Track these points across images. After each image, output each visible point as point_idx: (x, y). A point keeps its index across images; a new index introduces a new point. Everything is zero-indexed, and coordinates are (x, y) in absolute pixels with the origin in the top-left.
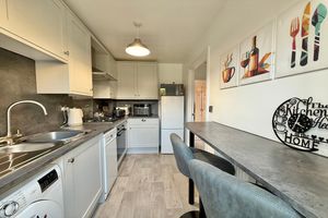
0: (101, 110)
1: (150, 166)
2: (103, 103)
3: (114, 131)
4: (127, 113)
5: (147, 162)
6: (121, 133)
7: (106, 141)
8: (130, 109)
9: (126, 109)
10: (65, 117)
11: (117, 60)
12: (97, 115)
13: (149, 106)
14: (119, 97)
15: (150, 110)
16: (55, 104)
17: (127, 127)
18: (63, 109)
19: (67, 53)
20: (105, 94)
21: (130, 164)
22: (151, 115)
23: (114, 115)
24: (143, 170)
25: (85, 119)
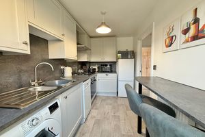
0: (82, 68)
1: (111, 104)
2: (83, 64)
3: (89, 81)
4: (97, 70)
5: (109, 101)
6: (93, 82)
7: (85, 87)
8: (99, 68)
9: (96, 67)
10: (63, 72)
11: (91, 37)
12: (80, 71)
13: (111, 65)
14: (92, 60)
15: (111, 68)
16: (58, 65)
17: (97, 79)
18: (62, 67)
19: (63, 35)
20: (84, 59)
21: (98, 102)
22: (111, 72)
23: (89, 71)
24: (107, 107)
25: (73, 74)
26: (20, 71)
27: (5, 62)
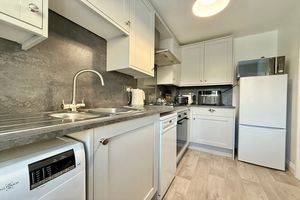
0: (164, 97)
2: (166, 90)
3: (174, 117)
4: (190, 101)
6: (182, 121)
8: (194, 98)
9: (190, 97)
10: (129, 97)
11: (181, 45)
12: (160, 100)
14: (182, 84)
15: (220, 99)
17: (190, 116)
18: (128, 89)
19: (128, 23)
20: (168, 79)
22: (220, 104)
23: (176, 101)
24: (211, 177)
25: (146, 103)
26: (52, 84)
27: (26, 63)
